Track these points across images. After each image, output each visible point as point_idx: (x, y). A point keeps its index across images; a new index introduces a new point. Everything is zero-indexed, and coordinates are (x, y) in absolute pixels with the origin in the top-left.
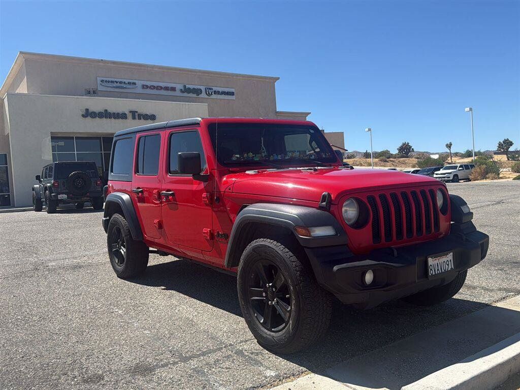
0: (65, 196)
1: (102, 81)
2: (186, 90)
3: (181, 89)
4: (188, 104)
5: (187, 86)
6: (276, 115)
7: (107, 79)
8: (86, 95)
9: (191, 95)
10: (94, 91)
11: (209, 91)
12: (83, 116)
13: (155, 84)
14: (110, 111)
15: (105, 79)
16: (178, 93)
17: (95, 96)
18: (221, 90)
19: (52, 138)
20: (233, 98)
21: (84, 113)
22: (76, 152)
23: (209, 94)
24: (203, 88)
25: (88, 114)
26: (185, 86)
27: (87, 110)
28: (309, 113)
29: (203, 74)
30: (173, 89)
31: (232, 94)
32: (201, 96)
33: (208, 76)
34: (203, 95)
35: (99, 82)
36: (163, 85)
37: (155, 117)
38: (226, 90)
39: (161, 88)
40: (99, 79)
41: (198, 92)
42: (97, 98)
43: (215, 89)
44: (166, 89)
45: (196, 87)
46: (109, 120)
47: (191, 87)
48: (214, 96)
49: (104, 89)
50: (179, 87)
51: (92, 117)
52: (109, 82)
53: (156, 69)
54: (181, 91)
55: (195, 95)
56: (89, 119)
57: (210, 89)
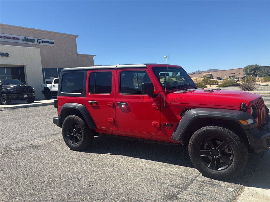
2: (25, 40)
3: (23, 39)
4: (28, 48)
5: (27, 38)
6: (77, 56)
9: (29, 43)
11: (40, 41)
13: (7, 35)
16: (21, 41)
18: (46, 40)
20: (53, 45)
23: (39, 42)
24: (36, 39)
26: (25, 37)
28: (95, 56)
29: (35, 31)
30: (18, 39)
31: (53, 43)
32: (34, 43)
33: (39, 32)
34: (36, 43)
36: (12, 36)
37: (9, 55)
38: (49, 41)
39: (10, 38)
41: (33, 41)
43: (43, 40)
44: (14, 38)
45: (32, 38)
47: (29, 38)
48: (42, 44)
50: (21, 38)
53: (6, 27)
54: (23, 40)
55: (31, 43)
57: (40, 40)
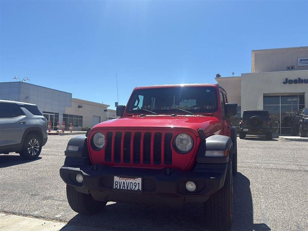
0: (247, 130)
1: (301, 60)
7: (305, 58)
8: (287, 70)
10: (292, 67)
12: (284, 83)
14: (302, 79)
15: (303, 59)
17: (293, 70)
19: (264, 97)
21: (285, 81)
22: (280, 105)
25: (287, 81)
27: (287, 79)
35: (299, 61)
40: (299, 59)
42: (293, 71)
46: (301, 84)
49: (302, 65)
51: (289, 83)
52: (306, 60)
56: (288, 85)
